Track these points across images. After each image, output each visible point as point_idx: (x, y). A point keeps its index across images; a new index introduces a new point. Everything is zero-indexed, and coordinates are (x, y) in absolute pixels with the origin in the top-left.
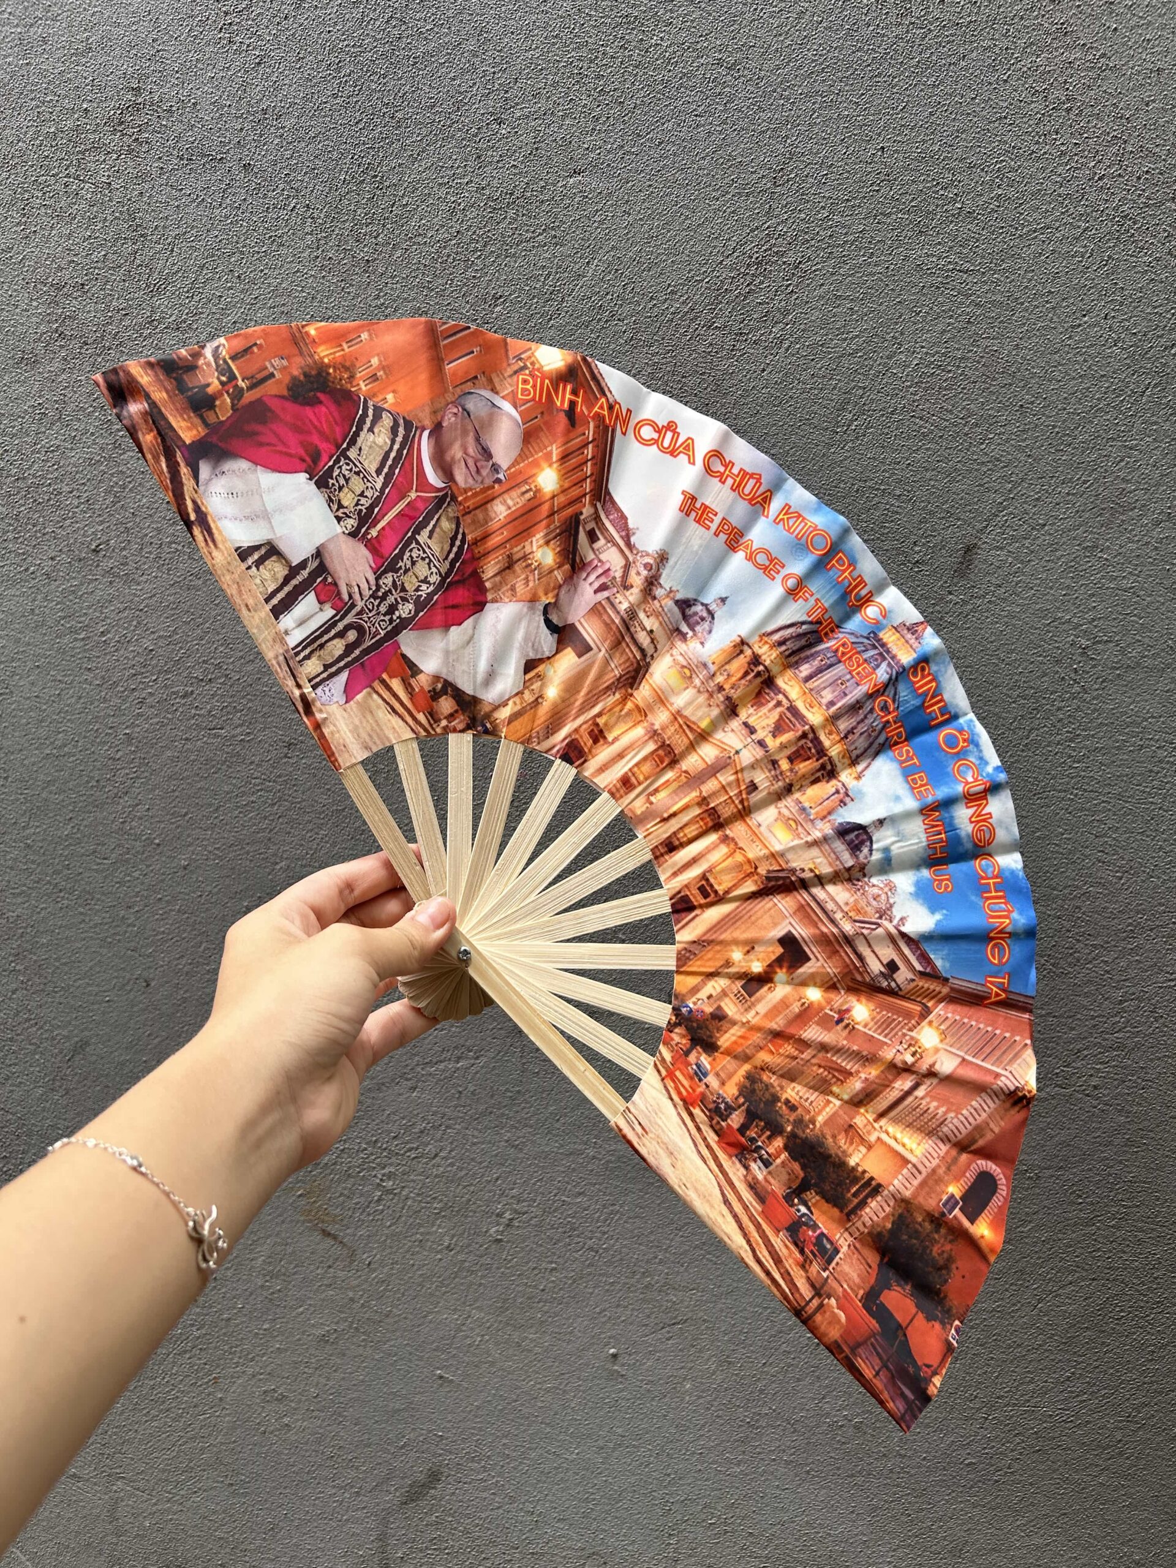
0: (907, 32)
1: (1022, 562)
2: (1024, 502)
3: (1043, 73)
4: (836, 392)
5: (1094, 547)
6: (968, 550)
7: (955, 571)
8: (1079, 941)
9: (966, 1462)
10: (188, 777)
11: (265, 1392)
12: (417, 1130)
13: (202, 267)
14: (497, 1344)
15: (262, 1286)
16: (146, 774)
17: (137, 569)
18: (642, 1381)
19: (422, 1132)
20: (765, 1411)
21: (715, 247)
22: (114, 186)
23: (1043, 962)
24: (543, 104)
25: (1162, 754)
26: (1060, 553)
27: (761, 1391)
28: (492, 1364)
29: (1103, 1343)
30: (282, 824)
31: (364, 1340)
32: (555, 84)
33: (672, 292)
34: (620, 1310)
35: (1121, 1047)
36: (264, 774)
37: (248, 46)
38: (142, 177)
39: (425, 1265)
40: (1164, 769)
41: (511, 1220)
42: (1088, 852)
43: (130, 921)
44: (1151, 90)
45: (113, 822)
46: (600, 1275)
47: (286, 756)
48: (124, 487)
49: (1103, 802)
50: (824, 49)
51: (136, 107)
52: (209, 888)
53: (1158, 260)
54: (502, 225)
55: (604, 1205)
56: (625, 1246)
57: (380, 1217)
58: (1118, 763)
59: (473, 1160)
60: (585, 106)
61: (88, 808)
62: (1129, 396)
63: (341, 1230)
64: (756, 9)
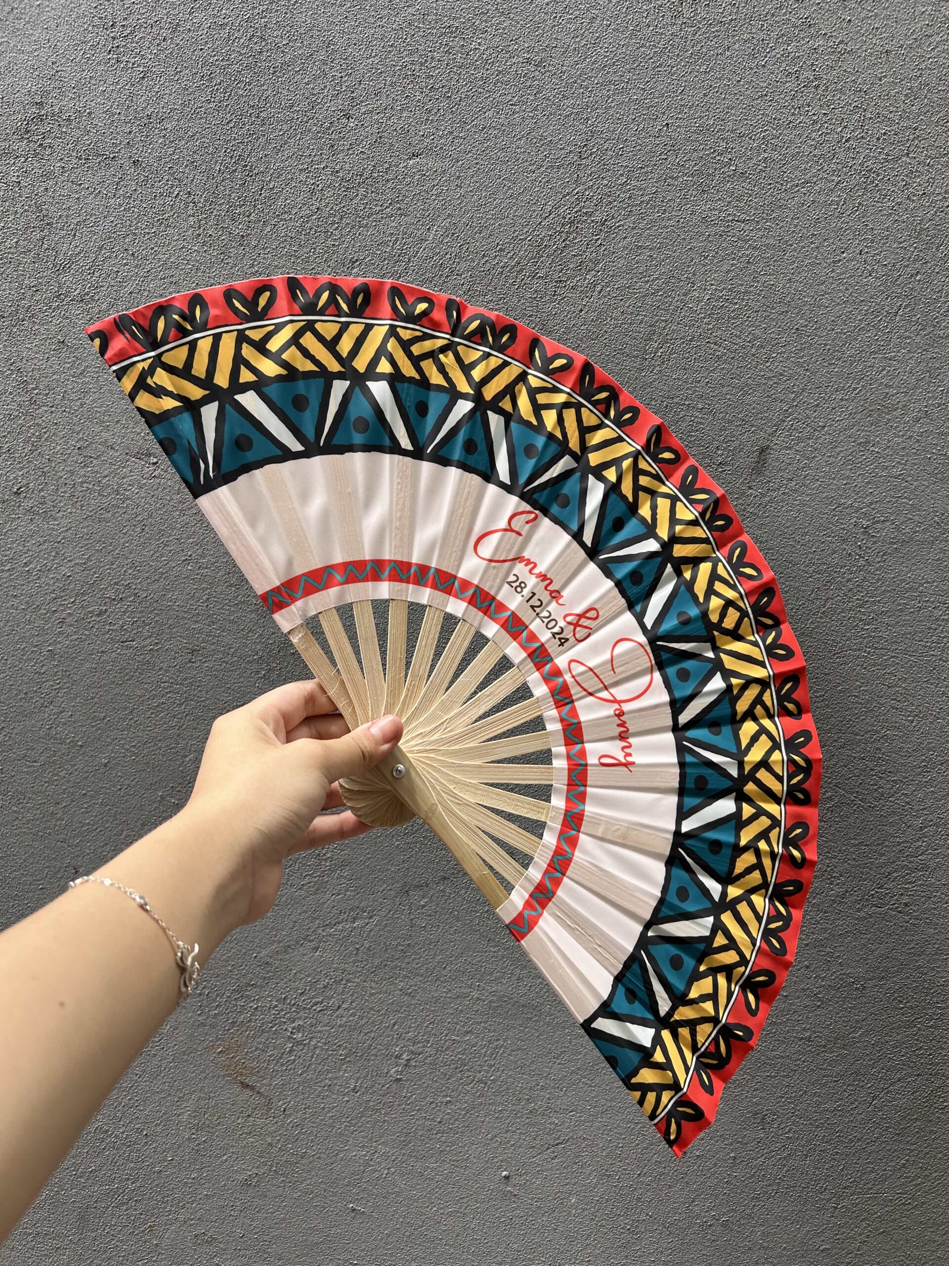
0: (681, 30)
1: (808, 458)
2: (806, 409)
3: (794, 58)
4: (643, 325)
5: (867, 442)
6: (763, 450)
7: (753, 469)
8: (881, 778)
9: (821, 1248)
10: (105, 685)
11: (196, 1236)
12: (321, 986)
13: (101, 248)
14: (402, 1175)
15: (189, 1139)
16: (68, 685)
17: (54, 507)
18: (533, 1199)
19: (325, 987)
20: (643, 1217)
21: (534, 211)
22: (23, 184)
23: (853, 798)
24: (384, 101)
25: (938, 613)
26: (839, 449)
27: (638, 1199)
28: (398, 1194)
29: (932, 1131)
30: (189, 721)
31: (283, 1181)
32: (393, 84)
33: (501, 250)
34: (509, 1134)
35: (925, 868)
36: (172, 678)
37: (133, 64)
38: (47, 175)
39: (335, 1107)
40: (940, 625)
41: (408, 1060)
42: (883, 701)
43: (58, 816)
44: (882, 68)
45: (40, 729)
46: (490, 1104)
47: (190, 661)
48: (40, 437)
49: (892, 657)
50: (614, 46)
51: (40, 118)
52: (127, 782)
53: (899, 204)
54: (354, 201)
55: (490, 1041)
56: (510, 1076)
57: (293, 1066)
58: (902, 623)
59: (371, 1008)
60: (419, 101)
61: (18, 718)
62: (885, 316)
63: (258, 1081)
64: (555, 17)
